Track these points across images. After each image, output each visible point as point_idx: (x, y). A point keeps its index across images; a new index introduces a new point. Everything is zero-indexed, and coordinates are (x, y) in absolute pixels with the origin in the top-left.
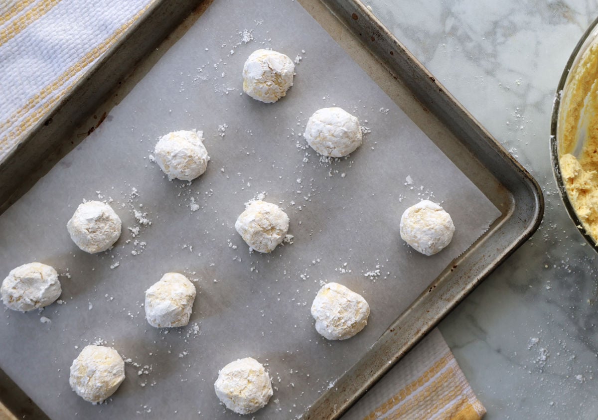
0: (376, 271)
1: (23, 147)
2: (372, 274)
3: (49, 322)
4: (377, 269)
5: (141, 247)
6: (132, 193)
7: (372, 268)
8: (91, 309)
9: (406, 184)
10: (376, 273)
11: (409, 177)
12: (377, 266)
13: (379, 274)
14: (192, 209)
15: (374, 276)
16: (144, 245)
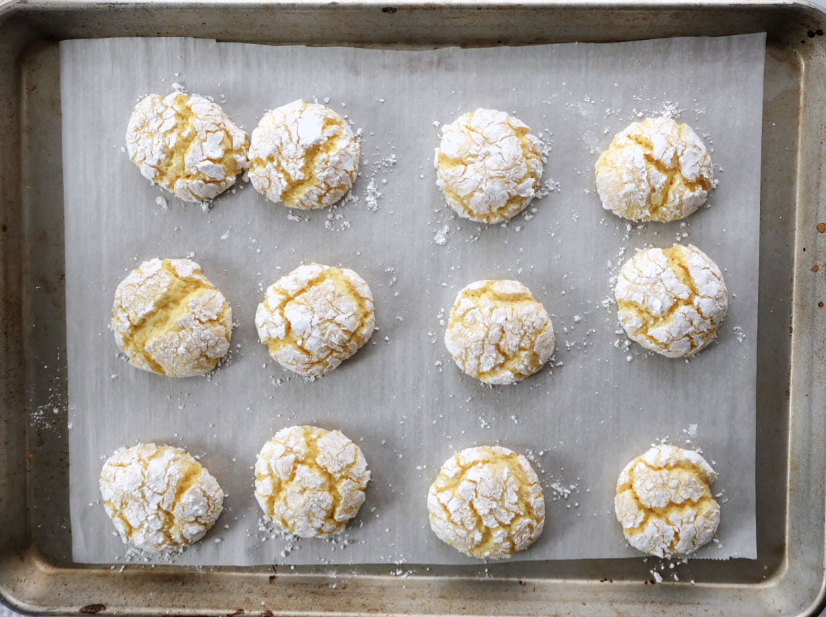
0: (566, 490)
1: (334, 9)
2: (560, 490)
3: (164, 209)
4: (568, 489)
5: (342, 226)
6: (387, 160)
7: (565, 484)
8: (223, 240)
9: (685, 431)
10: (564, 493)
11: (695, 426)
12: (572, 487)
13: (566, 496)
14: (435, 239)
15: (559, 493)
16: (346, 227)
